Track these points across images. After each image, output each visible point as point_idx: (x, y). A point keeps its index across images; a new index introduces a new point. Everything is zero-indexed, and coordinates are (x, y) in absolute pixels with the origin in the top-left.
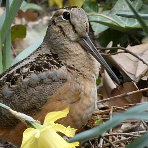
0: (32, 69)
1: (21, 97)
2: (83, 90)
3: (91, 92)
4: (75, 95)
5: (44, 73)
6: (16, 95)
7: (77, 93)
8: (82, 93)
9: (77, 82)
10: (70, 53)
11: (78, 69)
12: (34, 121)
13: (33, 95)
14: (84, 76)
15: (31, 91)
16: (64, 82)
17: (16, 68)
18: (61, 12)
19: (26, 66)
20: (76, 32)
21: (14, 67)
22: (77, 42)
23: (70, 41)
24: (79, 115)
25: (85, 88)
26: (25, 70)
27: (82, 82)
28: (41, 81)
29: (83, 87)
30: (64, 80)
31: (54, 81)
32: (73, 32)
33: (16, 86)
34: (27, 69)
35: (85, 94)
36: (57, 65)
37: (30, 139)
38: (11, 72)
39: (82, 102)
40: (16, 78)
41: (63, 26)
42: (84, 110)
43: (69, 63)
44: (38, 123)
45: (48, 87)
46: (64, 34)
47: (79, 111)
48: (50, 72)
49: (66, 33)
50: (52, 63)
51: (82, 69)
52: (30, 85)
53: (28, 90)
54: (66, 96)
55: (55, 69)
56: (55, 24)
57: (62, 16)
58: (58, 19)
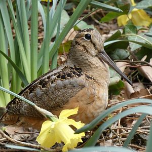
0: (58, 77)
1: (49, 97)
2: (97, 94)
3: (103, 96)
4: (90, 98)
5: (67, 81)
6: (45, 95)
7: (92, 96)
8: (96, 97)
9: (92, 88)
10: (92, 66)
11: (95, 78)
12: (52, 115)
13: (58, 96)
14: (99, 84)
15: (57, 93)
16: (82, 88)
17: (48, 75)
18: (83, 34)
19: (55, 74)
20: (96, 49)
21: (46, 74)
22: (96, 56)
23: (92, 56)
24: (92, 113)
25: (98, 93)
26: (54, 77)
27: (97, 88)
28: (65, 86)
29: (97, 92)
30: (83, 86)
31: (74, 87)
32: (94, 49)
33: (46, 88)
34: (55, 76)
35: (98, 98)
36: (77, 75)
37: (47, 129)
38: (44, 78)
39: (95, 103)
40: (46, 83)
41: (86, 45)
42: (96, 110)
43: (89, 74)
44: (55, 117)
45: (70, 91)
46: (87, 51)
47: (92, 111)
48: (71, 80)
49: (89, 50)
50: (74, 73)
51: (98, 78)
52: (56, 89)
53: (54, 92)
54: (83, 99)
55: (76, 78)
56: (79, 44)
57: (84, 38)
58: (81, 40)
